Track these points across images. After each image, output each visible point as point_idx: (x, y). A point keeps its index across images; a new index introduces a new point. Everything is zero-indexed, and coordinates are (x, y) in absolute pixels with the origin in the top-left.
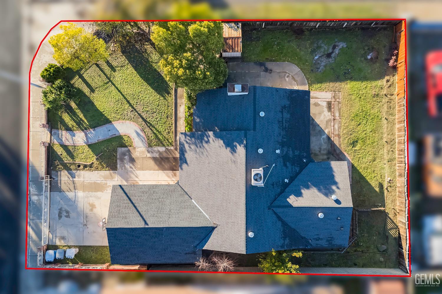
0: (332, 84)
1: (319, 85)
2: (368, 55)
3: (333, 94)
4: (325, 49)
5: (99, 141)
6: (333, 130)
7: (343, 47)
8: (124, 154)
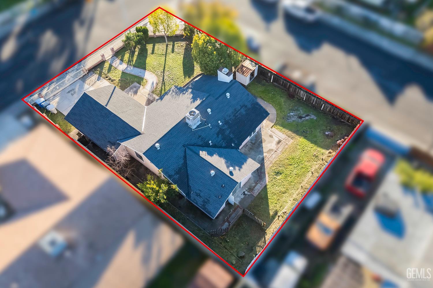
0: (290, 132)
1: (281, 128)
2: (327, 132)
3: (286, 138)
4: (300, 113)
5: (130, 74)
6: (270, 156)
7: (313, 118)
8: (135, 87)
